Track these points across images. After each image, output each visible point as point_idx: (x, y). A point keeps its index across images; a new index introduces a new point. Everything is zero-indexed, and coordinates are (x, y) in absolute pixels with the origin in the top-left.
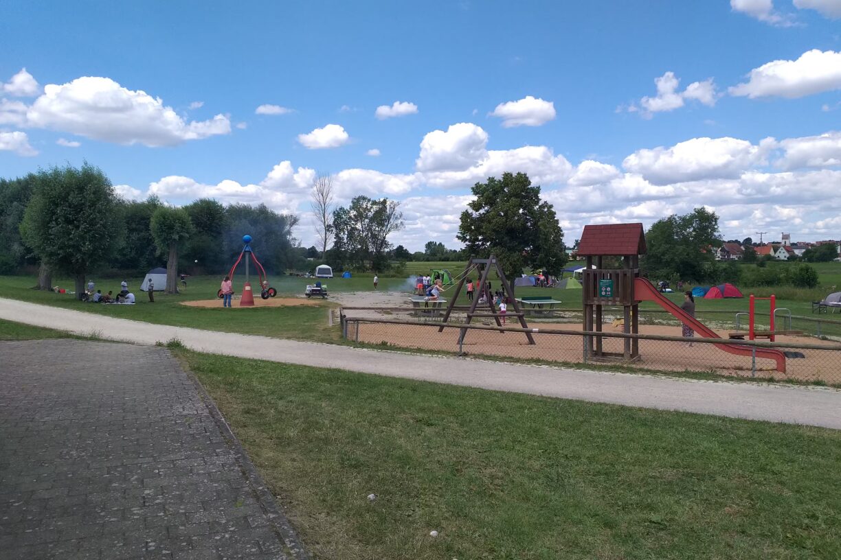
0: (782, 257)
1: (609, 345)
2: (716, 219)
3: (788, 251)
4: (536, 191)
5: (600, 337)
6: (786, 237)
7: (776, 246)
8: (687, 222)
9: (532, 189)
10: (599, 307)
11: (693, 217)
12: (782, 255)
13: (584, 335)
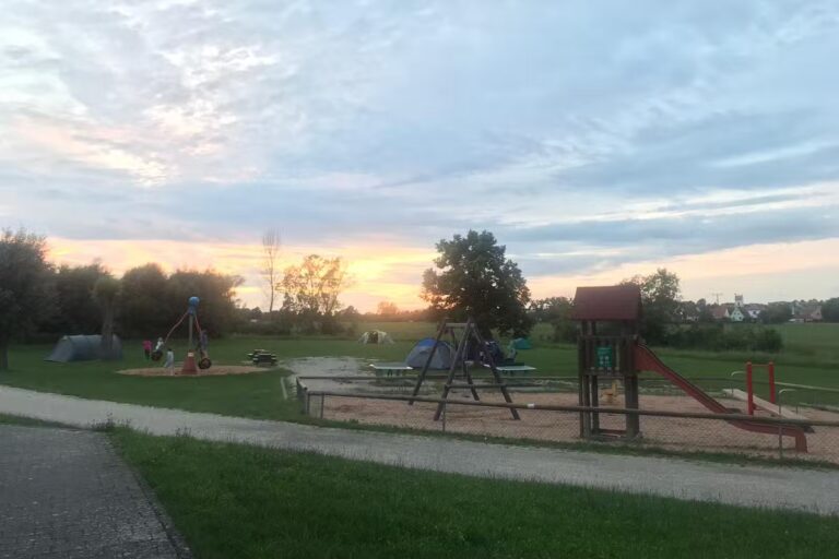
0: (737, 319)
1: (606, 422)
2: (677, 281)
3: (743, 313)
4: (501, 251)
5: (596, 413)
6: (739, 298)
7: (730, 307)
8: (650, 284)
9: (497, 248)
10: (595, 379)
11: (655, 278)
12: (738, 316)
13: (581, 411)
